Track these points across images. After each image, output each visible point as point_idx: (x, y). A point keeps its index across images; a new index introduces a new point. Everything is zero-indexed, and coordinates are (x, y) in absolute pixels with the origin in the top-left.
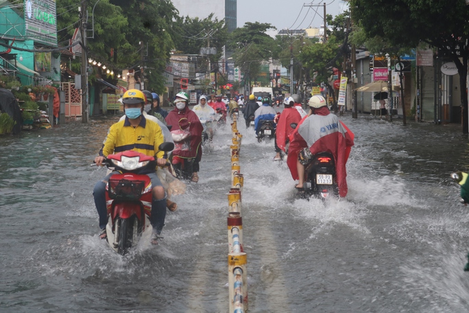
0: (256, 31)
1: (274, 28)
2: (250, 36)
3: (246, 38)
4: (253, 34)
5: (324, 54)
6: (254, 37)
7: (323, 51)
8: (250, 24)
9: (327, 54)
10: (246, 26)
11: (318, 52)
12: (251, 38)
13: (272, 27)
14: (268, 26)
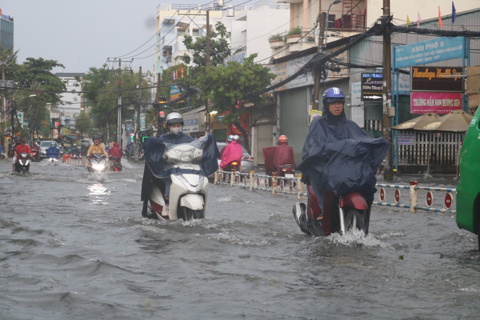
0: (40, 69)
1: (62, 66)
2: (33, 74)
3: (28, 77)
4: (35, 72)
5: (243, 79)
6: (38, 77)
7: (240, 75)
8: (32, 60)
9: (247, 78)
10: (27, 63)
11: (233, 75)
12: (33, 78)
13: (59, 65)
14: (54, 64)
